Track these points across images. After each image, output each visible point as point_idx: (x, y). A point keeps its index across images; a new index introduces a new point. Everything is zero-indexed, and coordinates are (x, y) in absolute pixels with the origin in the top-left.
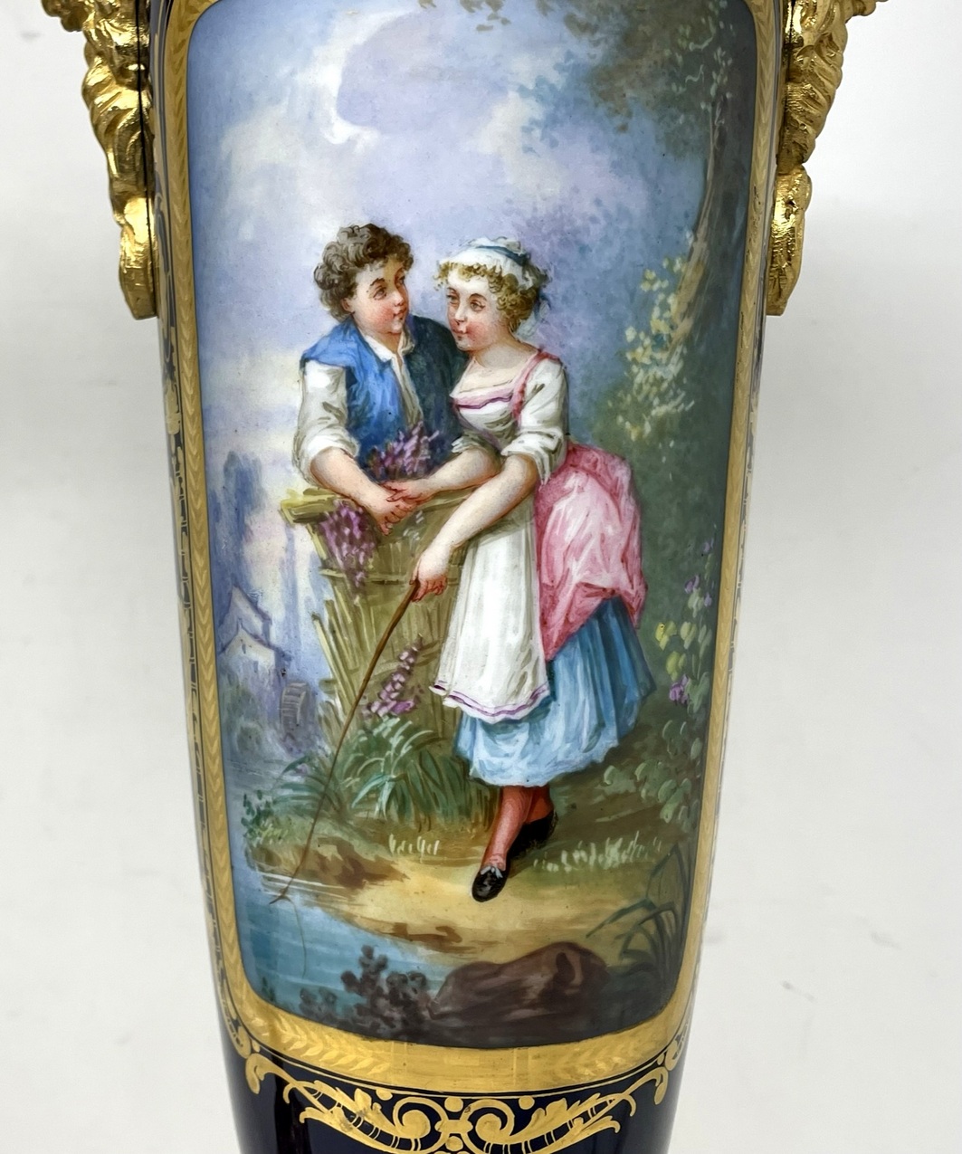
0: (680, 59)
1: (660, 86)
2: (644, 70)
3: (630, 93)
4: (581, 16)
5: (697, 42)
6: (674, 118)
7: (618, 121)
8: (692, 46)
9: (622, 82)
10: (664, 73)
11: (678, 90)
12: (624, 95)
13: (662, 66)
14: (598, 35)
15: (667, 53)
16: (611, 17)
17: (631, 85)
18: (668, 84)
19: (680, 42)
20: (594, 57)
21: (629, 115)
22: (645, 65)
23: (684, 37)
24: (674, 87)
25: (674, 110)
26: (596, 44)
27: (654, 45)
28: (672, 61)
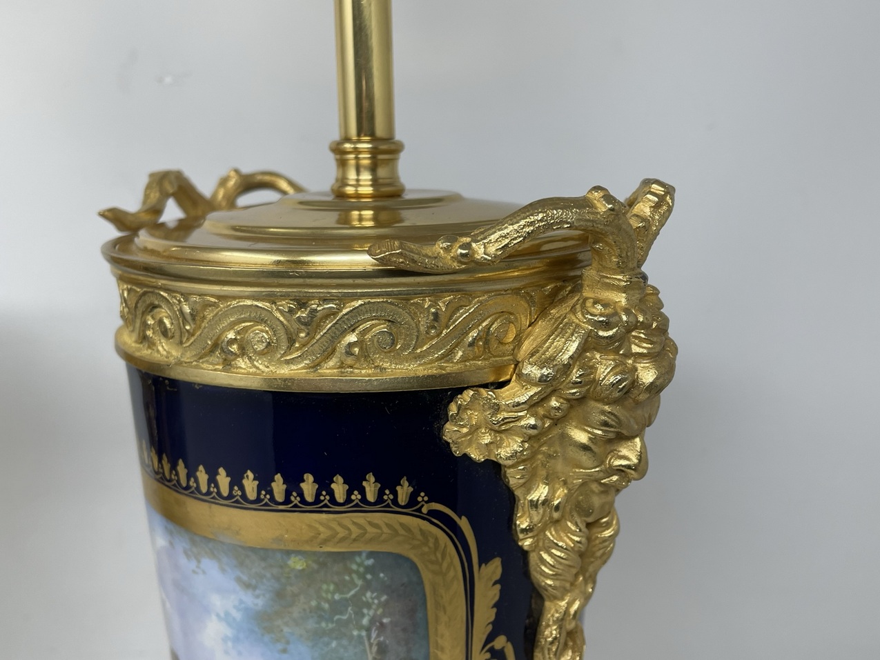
0: (326, 606)
1: (311, 624)
2: (296, 615)
3: (286, 630)
4: (245, 578)
5: (342, 593)
6: (328, 644)
7: (280, 646)
8: (337, 597)
9: (279, 622)
10: (312, 617)
11: (327, 626)
12: (282, 631)
13: (311, 612)
14: (258, 592)
15: (314, 603)
16: (265, 581)
17: (286, 624)
18: (318, 623)
19: (324, 595)
20: (257, 605)
21: (288, 642)
22: (296, 612)
23: (327, 591)
24: (323, 625)
25: (326, 639)
26: (257, 597)
27: (302, 598)
28: (319, 608)
